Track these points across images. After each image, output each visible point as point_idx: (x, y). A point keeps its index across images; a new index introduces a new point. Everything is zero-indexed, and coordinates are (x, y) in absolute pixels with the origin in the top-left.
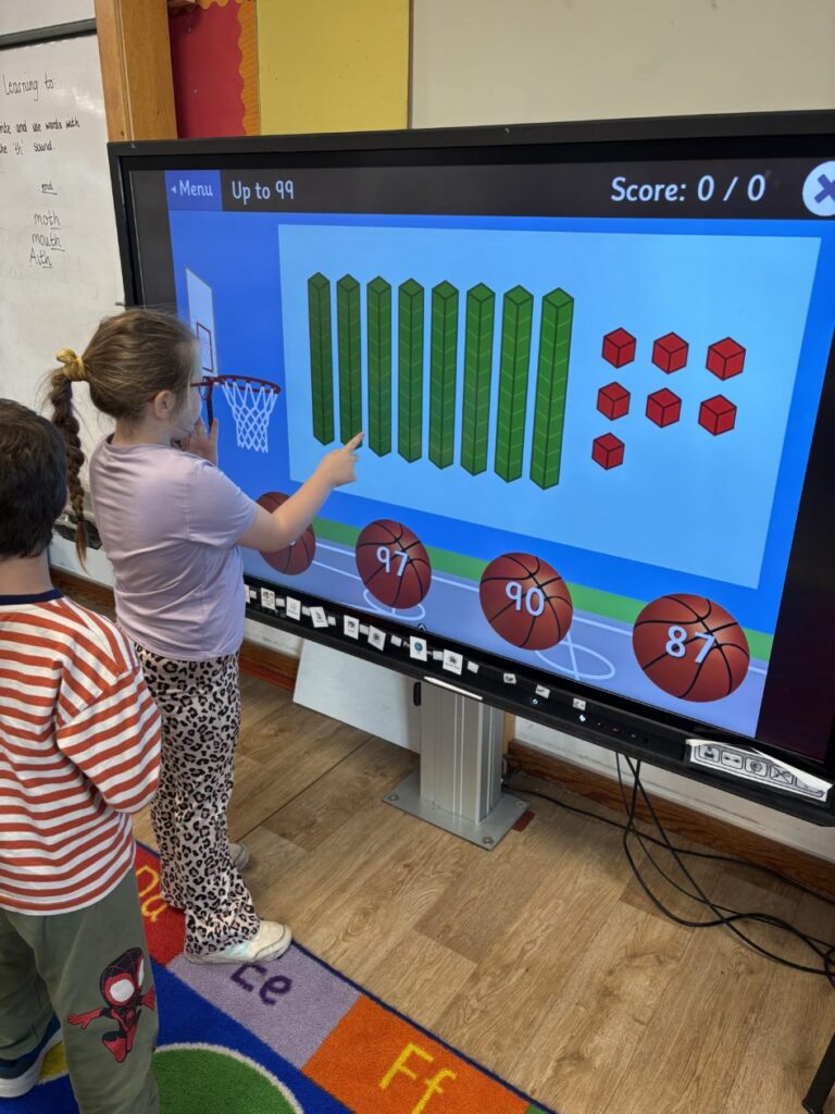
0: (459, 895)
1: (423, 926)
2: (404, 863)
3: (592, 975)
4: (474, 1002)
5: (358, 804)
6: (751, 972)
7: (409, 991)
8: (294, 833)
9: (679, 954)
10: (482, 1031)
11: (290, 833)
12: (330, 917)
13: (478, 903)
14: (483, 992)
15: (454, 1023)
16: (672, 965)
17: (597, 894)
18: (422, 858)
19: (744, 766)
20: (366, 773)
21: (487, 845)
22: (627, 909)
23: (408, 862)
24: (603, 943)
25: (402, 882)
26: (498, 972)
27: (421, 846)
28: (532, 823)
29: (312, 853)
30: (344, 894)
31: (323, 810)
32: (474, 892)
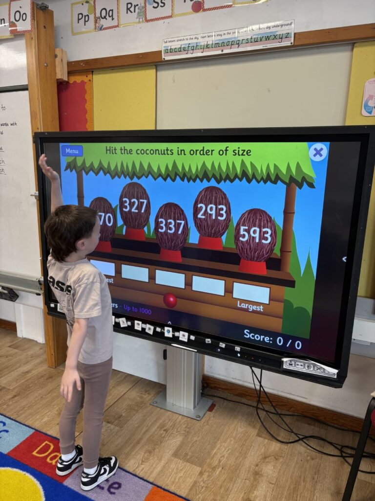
0: (189, 440)
1: (176, 454)
2: (163, 429)
3: (250, 467)
4: (202, 483)
5: (140, 406)
6: (313, 459)
7: (173, 482)
8: (113, 421)
9: (283, 455)
10: (207, 495)
11: (111, 421)
12: (134, 455)
13: (198, 443)
14: (205, 479)
15: (195, 493)
16: (281, 460)
17: (247, 435)
18: (171, 426)
19: (304, 367)
20: (141, 394)
21: (198, 418)
22: (260, 439)
23: (165, 428)
24: (253, 454)
25: (164, 437)
26: (211, 470)
27: (170, 421)
28: (215, 408)
29: (122, 429)
30: (139, 445)
31: (124, 410)
32: (195, 439)
